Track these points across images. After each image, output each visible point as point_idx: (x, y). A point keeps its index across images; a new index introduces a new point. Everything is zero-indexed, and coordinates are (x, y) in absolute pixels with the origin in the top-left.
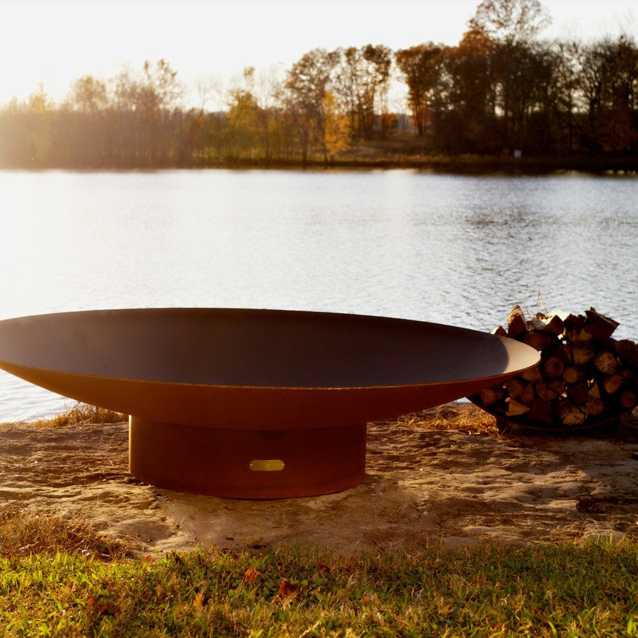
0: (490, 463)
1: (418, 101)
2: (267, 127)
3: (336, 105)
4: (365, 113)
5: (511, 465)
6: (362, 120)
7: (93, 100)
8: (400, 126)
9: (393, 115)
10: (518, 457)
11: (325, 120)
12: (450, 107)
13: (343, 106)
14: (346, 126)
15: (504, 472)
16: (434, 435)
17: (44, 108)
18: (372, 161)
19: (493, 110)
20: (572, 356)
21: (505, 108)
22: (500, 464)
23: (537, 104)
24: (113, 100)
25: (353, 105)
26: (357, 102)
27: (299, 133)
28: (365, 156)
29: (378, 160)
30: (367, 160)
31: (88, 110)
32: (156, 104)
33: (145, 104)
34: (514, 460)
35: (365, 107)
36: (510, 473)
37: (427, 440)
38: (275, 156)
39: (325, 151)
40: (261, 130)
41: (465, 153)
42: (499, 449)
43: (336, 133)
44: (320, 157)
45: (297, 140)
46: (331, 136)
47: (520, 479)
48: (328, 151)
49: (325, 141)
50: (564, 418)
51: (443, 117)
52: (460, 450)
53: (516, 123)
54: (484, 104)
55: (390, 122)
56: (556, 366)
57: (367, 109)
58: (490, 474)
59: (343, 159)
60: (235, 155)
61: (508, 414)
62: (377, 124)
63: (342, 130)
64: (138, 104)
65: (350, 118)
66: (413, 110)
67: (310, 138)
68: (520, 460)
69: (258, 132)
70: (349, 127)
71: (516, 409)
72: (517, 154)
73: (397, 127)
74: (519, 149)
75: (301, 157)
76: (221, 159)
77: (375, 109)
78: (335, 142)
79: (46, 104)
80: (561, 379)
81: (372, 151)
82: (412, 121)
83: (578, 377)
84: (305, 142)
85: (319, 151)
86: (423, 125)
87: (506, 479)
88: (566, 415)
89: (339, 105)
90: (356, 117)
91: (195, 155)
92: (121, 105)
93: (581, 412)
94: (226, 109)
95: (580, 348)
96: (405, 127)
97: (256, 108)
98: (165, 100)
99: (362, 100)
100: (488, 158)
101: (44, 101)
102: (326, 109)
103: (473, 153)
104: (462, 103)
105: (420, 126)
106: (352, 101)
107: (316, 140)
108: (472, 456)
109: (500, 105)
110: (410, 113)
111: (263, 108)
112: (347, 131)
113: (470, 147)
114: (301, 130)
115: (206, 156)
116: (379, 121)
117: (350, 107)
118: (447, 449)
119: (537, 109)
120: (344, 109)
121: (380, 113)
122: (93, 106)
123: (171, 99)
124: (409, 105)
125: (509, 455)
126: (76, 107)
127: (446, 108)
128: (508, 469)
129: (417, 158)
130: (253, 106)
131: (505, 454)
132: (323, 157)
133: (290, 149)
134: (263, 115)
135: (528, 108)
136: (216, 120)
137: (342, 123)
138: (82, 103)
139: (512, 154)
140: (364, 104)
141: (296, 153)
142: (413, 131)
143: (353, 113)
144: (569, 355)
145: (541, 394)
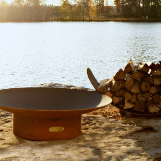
0: (113, 134)
1: (117, 2)
2: (72, 10)
3: (92, 3)
4: (101, 6)
5: (122, 135)
6: (101, 8)
7: (20, 2)
8: (112, 10)
9: (110, 6)
10: (126, 130)
11: (89, 8)
12: (127, 4)
13: (95, 4)
14: (95, 9)
15: (118, 139)
16: (90, 118)
17: (5, 5)
18: (103, 20)
19: (140, 5)
20: (153, 81)
21: (143, 4)
22: (117, 134)
23: (153, 3)
24: (26, 2)
25: (98, 3)
26: (99, 2)
27: (82, 12)
28: (101, 18)
29: (105, 20)
30: (102, 19)
31: (18, 5)
32: (39, 4)
33: (35, 3)
34: (124, 132)
35: (101, 4)
36: (121, 139)
37: (87, 120)
38: (74, 19)
39: (89, 17)
40: (70, 11)
41: (131, 17)
42: (119, 125)
43: (92, 11)
44: (88, 19)
45: (81, 14)
46: (91, 12)
47: (125, 144)
48: (90, 17)
49: (89, 14)
50: (150, 110)
51: (125, 6)
52: (100, 126)
53: (146, 8)
54: (137, 3)
55: (109, 8)
56: (146, 86)
57: (102, 4)
58: (110, 140)
59: (95, 19)
60: (62, 18)
61: (125, 108)
62: (105, 9)
63: (94, 11)
64: (33, 3)
65: (97, 7)
66: (116, 5)
67: (85, 13)
68: (127, 131)
69: (69, 12)
70: (97, 10)
71: (128, 106)
72: (147, 17)
73: (111, 10)
74: (147, 16)
75: (82, 19)
76: (58, 19)
77: (104, 4)
78: (92, 14)
79: (6, 3)
80: (148, 92)
81: (103, 17)
82: (115, 8)
83: (156, 91)
84: (83, 14)
85: (88, 17)
86: (119, 9)
87: (118, 143)
88: (151, 108)
89: (94, 3)
90: (99, 7)
91: (50, 18)
92: (28, 3)
93: (157, 107)
94: (60, 5)
95: (157, 78)
96: (113, 10)
97: (69, 4)
98: (41, 2)
99: (101, 2)
100: (138, 19)
101: (5, 3)
102: (90, 5)
103: (133, 17)
104: (130, 2)
105: (118, 10)
106: (98, 2)
107: (87, 14)
108: (105, 130)
109: (142, 3)
110: (115, 5)
111: (71, 4)
112: (96, 11)
113: (133, 16)
114: (82, 11)
115: (54, 19)
116: (106, 8)
117: (97, 4)
118: (94, 126)
119: (152, 4)
120: (95, 5)
121: (106, 6)
122: (20, 4)
123: (43, 1)
124: (114, 3)
125: (123, 129)
126: (15, 4)
127: (126, 4)
128: (121, 137)
129: (117, 19)
130: (68, 4)
131: (121, 128)
132: (89, 19)
133: (79, 17)
134: (71, 7)
135: (150, 4)
136: (57, 8)
137: (94, 9)
138: (16, 3)
139: (145, 17)
140: (101, 3)
141: (81, 18)
142: (116, 11)
143: (98, 5)
144: (152, 81)
145: (139, 99)
